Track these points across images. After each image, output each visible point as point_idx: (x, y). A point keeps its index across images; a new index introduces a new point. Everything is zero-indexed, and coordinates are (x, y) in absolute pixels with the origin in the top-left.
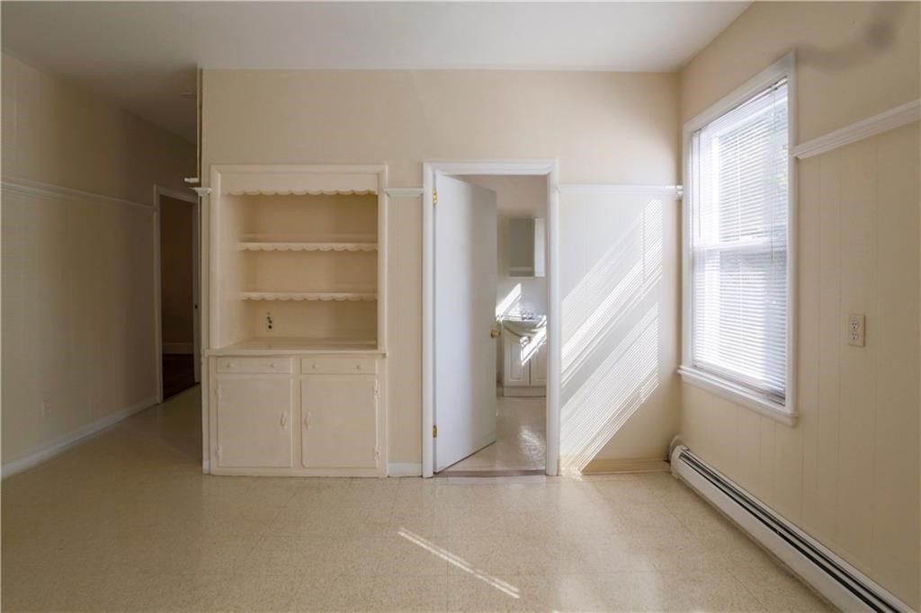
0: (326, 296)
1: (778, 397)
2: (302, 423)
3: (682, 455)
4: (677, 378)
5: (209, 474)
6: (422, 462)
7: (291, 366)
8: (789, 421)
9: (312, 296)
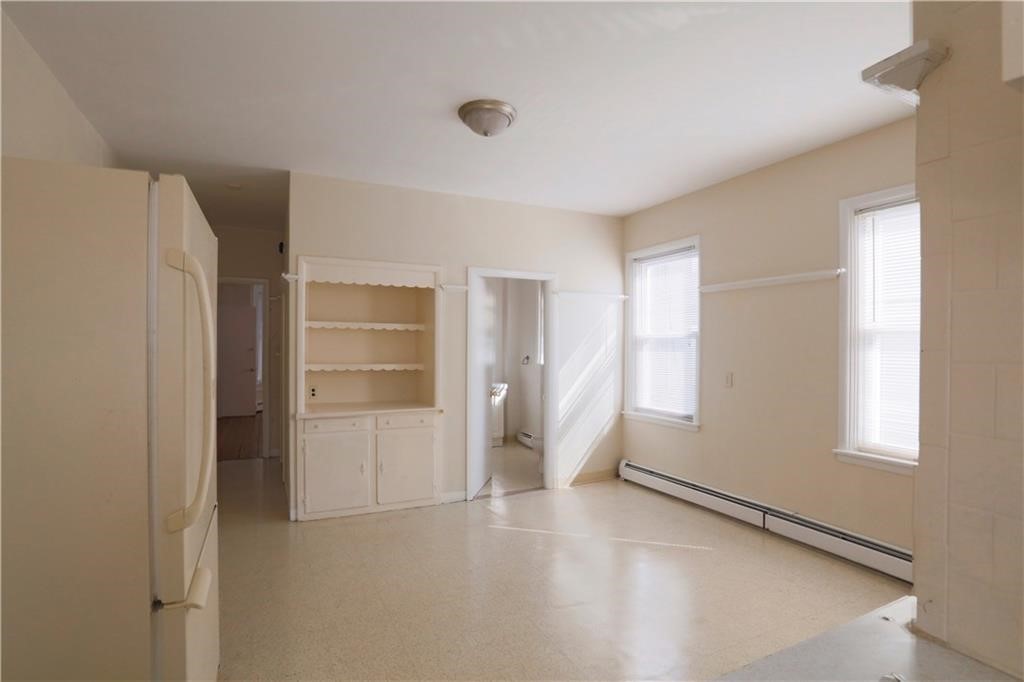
0: (366, 368)
1: (689, 418)
2: (378, 468)
3: (627, 465)
4: (621, 416)
5: (296, 521)
6: (466, 490)
7: (369, 423)
8: (697, 429)
9: (353, 368)
